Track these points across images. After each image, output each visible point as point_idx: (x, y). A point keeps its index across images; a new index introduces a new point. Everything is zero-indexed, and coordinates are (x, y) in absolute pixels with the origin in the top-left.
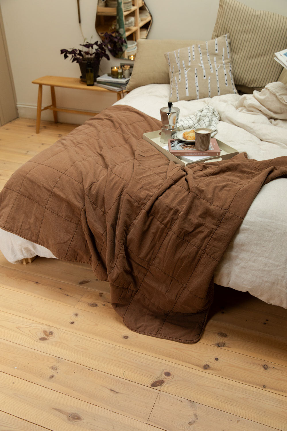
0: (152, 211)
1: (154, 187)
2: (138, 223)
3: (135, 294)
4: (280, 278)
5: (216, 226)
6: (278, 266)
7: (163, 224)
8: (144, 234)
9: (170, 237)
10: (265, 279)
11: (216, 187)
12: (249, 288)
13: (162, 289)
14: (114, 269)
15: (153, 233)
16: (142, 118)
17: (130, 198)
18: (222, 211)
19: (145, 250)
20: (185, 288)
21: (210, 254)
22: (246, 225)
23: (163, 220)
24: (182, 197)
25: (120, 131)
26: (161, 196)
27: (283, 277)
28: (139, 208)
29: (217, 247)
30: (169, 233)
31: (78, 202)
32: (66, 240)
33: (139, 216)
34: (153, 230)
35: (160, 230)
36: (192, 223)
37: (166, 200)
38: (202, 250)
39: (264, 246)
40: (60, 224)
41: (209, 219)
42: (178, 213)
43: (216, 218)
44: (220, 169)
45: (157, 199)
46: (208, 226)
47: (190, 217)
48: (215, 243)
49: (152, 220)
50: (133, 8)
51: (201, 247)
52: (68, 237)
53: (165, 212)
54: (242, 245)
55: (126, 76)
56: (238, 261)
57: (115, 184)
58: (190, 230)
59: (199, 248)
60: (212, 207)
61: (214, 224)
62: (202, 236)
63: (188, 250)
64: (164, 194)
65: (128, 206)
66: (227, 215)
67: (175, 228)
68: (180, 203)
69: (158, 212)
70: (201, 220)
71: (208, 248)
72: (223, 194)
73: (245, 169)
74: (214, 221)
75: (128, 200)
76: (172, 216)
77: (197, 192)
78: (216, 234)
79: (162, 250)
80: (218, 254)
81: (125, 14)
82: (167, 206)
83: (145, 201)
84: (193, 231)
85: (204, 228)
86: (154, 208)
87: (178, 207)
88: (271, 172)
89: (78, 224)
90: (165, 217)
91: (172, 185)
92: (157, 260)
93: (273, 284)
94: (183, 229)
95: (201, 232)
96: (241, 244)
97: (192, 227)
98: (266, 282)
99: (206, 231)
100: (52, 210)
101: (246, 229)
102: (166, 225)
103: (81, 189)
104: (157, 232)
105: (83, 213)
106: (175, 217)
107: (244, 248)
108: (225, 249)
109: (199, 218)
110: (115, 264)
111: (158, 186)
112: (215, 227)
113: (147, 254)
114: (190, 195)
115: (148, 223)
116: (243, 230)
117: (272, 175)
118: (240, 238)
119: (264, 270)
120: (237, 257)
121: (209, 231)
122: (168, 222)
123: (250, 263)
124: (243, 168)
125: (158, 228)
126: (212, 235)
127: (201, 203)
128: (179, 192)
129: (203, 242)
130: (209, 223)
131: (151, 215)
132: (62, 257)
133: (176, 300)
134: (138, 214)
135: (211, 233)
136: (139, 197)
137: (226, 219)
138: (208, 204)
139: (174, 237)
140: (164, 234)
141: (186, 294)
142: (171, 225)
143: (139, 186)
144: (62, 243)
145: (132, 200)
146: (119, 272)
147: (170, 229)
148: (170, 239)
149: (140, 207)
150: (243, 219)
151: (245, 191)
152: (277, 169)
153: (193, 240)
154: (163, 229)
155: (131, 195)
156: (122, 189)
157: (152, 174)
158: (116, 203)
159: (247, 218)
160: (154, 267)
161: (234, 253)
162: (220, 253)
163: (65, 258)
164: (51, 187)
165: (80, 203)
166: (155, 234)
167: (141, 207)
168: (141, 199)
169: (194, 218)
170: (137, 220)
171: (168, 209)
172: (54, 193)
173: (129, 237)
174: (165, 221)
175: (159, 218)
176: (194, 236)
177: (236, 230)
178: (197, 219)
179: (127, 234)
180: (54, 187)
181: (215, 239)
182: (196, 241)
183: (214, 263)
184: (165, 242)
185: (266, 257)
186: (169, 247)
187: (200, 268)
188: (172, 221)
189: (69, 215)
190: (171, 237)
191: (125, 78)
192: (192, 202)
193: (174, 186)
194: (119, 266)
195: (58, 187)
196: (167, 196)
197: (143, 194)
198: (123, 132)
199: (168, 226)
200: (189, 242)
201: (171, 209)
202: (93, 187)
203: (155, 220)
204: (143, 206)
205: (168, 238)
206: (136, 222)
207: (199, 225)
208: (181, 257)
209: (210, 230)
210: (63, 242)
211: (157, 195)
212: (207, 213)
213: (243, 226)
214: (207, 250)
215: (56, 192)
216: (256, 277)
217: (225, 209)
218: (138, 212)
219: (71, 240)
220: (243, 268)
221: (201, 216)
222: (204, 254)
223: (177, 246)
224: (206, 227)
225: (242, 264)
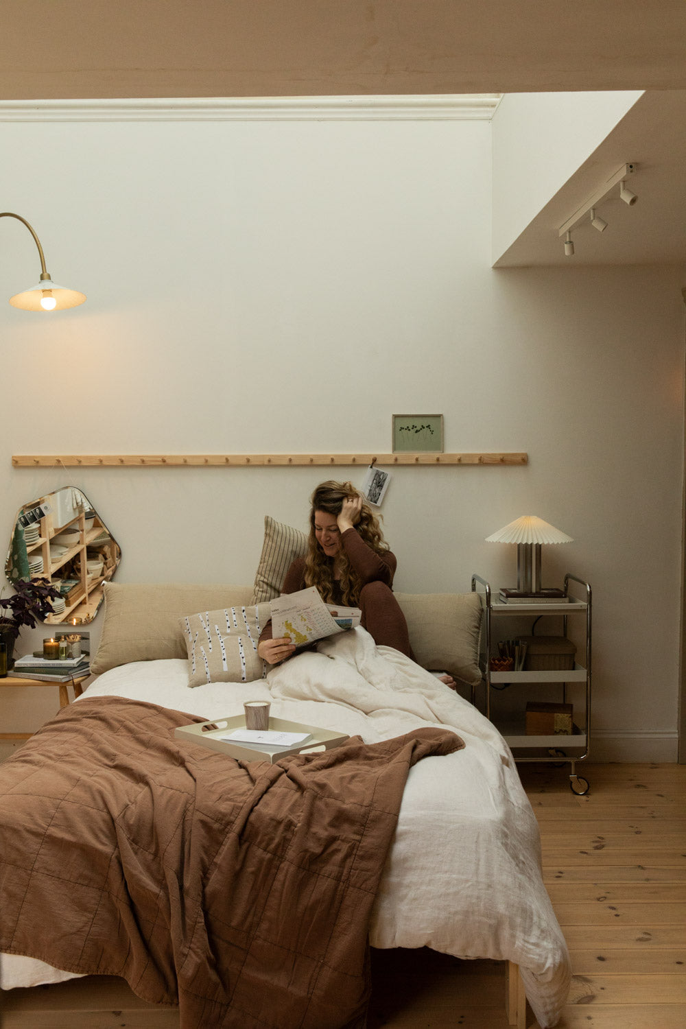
0: (247, 833)
1: (240, 795)
2: (224, 859)
3: (226, 1011)
4: (474, 901)
5: (358, 834)
6: (467, 881)
7: (268, 852)
8: (237, 876)
9: (284, 871)
10: (452, 910)
11: (342, 778)
12: (430, 934)
13: (279, 981)
14: (189, 958)
15: (252, 873)
16: (153, 711)
17: (204, 818)
18: (363, 810)
19: (240, 911)
20: (323, 965)
21: (358, 885)
22: (404, 825)
23: (268, 845)
24: (291, 803)
25: (125, 733)
26: (256, 805)
27: (478, 898)
28: (223, 832)
29: (368, 870)
30: (282, 865)
31: (103, 844)
32: (80, 925)
33: (223, 847)
34: (250, 869)
35: (265, 863)
36: (319, 839)
37: (268, 808)
38: (344, 882)
39: (438, 855)
40: (66, 895)
41: (346, 826)
42: (293, 827)
43: (357, 822)
44: (335, 758)
45: (252, 810)
46: (346, 838)
47: (314, 829)
48: (364, 864)
49: (248, 848)
50: (40, 541)
51: (341, 876)
52: (84, 919)
53: (270, 830)
54: (405, 860)
55: (74, 654)
56: (404, 891)
57: (168, 801)
58: (318, 850)
59: (338, 879)
60: (345, 806)
61: (355, 833)
62: (339, 857)
63: (322, 886)
64: (261, 802)
65: (203, 832)
66: (372, 814)
67: (292, 853)
68: (292, 810)
69: (257, 834)
70: (333, 831)
71: (353, 876)
72: (356, 786)
73: (371, 754)
74: (355, 828)
75: (202, 822)
76: (282, 833)
77: (316, 789)
78: (362, 847)
79: (273, 902)
80: (371, 882)
81: (29, 549)
82: (272, 819)
83: (232, 818)
84: (323, 852)
85: (340, 844)
86: (248, 827)
87: (291, 817)
88: (414, 748)
89: (104, 888)
90: (272, 839)
91: (268, 788)
92: (265, 926)
93: (467, 913)
94: (306, 851)
95: (337, 851)
96: (403, 859)
97: (321, 845)
98: (456, 913)
99: (345, 848)
100: (48, 870)
101: (406, 833)
102: (274, 853)
103: (104, 821)
104: (259, 869)
105: (114, 864)
106: (289, 835)
107: (407, 865)
108: (381, 871)
109: (329, 829)
110: (190, 948)
111: (245, 792)
112: (358, 837)
113: (245, 917)
114: (307, 794)
115: (241, 857)
116: (401, 835)
117: (418, 751)
118: (400, 849)
119: (448, 894)
120: (400, 885)
121: (350, 847)
122: (278, 846)
123: (424, 888)
124: (367, 752)
125: (261, 861)
126: (355, 851)
127: (327, 805)
128: (284, 796)
129: (344, 867)
130: (348, 832)
131: (245, 841)
132: (73, 965)
133: (310, 995)
134: (220, 844)
135: (353, 848)
136: (220, 813)
137: (373, 821)
138: (338, 803)
139: (292, 869)
140: (274, 871)
141: (327, 975)
142: (284, 850)
143: (215, 797)
144: (72, 934)
145: (208, 820)
146: (199, 961)
147: (282, 858)
148: (286, 876)
149: (224, 830)
150: (398, 816)
151: (388, 777)
152: (421, 744)
153: (324, 869)
154: (271, 861)
155: (205, 812)
156: (185, 807)
157: (228, 779)
158: (179, 832)
159: (403, 815)
160: (260, 942)
161: (394, 879)
162: (374, 878)
163: (78, 965)
164: (43, 828)
165: (106, 845)
166: (255, 874)
167: (227, 830)
168: (224, 815)
169: (321, 830)
170: (220, 854)
171: (274, 823)
172: (50, 836)
173: (208, 889)
174: (272, 846)
175: (260, 843)
176: (326, 862)
177: (391, 837)
178: (326, 830)
179: (204, 886)
180: (49, 826)
181: (362, 858)
182: (331, 868)
183: (368, 899)
184: (277, 885)
185: (446, 872)
186: (285, 890)
187: (345, 917)
188: (285, 841)
189: (86, 872)
190: (287, 871)
191: (73, 658)
192: (312, 805)
193: (271, 789)
194: (198, 948)
195: (55, 826)
196: (267, 804)
197: (224, 807)
198: (132, 733)
199: (279, 854)
200: (319, 875)
201: (279, 823)
202: (128, 813)
203: (255, 848)
204: (229, 827)
205: (281, 877)
206: (218, 860)
207: (332, 840)
208: (310, 904)
209: (350, 844)
210: (74, 930)
211: (251, 805)
212: (341, 818)
213: (401, 828)
214: (353, 879)
215: (54, 835)
216: (439, 909)
217: (366, 807)
218: (221, 839)
219: (90, 924)
220: (415, 899)
221: (332, 825)
222: (348, 888)
223: (300, 885)
224: (343, 841)
225: (412, 894)
